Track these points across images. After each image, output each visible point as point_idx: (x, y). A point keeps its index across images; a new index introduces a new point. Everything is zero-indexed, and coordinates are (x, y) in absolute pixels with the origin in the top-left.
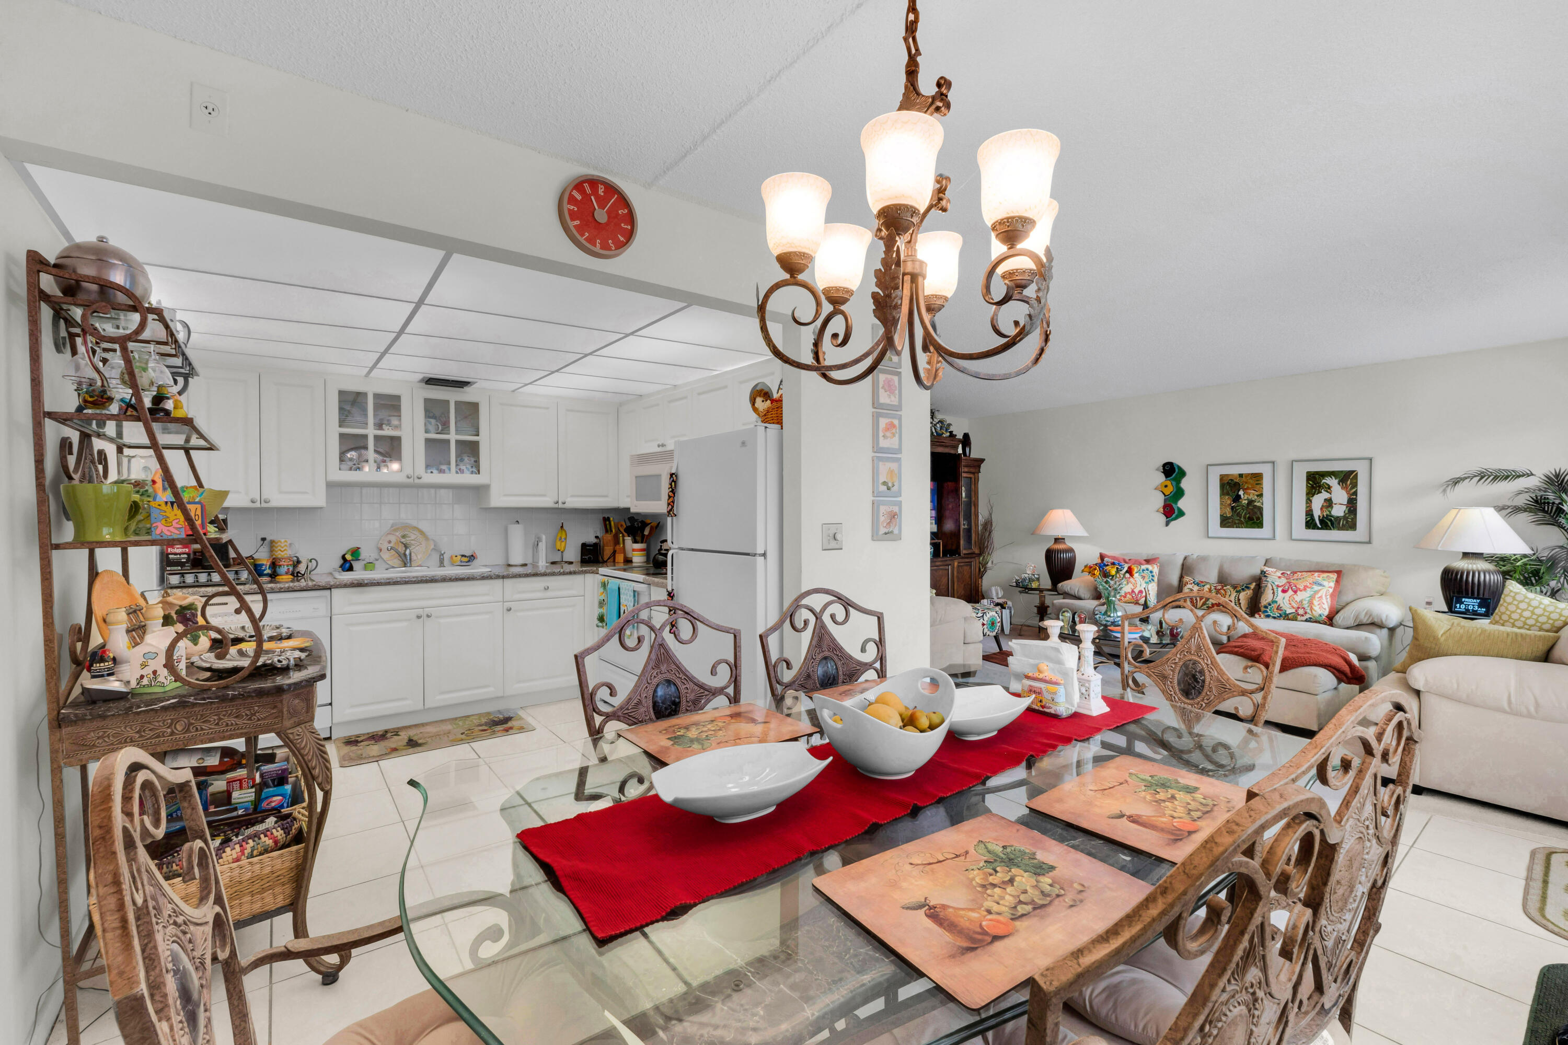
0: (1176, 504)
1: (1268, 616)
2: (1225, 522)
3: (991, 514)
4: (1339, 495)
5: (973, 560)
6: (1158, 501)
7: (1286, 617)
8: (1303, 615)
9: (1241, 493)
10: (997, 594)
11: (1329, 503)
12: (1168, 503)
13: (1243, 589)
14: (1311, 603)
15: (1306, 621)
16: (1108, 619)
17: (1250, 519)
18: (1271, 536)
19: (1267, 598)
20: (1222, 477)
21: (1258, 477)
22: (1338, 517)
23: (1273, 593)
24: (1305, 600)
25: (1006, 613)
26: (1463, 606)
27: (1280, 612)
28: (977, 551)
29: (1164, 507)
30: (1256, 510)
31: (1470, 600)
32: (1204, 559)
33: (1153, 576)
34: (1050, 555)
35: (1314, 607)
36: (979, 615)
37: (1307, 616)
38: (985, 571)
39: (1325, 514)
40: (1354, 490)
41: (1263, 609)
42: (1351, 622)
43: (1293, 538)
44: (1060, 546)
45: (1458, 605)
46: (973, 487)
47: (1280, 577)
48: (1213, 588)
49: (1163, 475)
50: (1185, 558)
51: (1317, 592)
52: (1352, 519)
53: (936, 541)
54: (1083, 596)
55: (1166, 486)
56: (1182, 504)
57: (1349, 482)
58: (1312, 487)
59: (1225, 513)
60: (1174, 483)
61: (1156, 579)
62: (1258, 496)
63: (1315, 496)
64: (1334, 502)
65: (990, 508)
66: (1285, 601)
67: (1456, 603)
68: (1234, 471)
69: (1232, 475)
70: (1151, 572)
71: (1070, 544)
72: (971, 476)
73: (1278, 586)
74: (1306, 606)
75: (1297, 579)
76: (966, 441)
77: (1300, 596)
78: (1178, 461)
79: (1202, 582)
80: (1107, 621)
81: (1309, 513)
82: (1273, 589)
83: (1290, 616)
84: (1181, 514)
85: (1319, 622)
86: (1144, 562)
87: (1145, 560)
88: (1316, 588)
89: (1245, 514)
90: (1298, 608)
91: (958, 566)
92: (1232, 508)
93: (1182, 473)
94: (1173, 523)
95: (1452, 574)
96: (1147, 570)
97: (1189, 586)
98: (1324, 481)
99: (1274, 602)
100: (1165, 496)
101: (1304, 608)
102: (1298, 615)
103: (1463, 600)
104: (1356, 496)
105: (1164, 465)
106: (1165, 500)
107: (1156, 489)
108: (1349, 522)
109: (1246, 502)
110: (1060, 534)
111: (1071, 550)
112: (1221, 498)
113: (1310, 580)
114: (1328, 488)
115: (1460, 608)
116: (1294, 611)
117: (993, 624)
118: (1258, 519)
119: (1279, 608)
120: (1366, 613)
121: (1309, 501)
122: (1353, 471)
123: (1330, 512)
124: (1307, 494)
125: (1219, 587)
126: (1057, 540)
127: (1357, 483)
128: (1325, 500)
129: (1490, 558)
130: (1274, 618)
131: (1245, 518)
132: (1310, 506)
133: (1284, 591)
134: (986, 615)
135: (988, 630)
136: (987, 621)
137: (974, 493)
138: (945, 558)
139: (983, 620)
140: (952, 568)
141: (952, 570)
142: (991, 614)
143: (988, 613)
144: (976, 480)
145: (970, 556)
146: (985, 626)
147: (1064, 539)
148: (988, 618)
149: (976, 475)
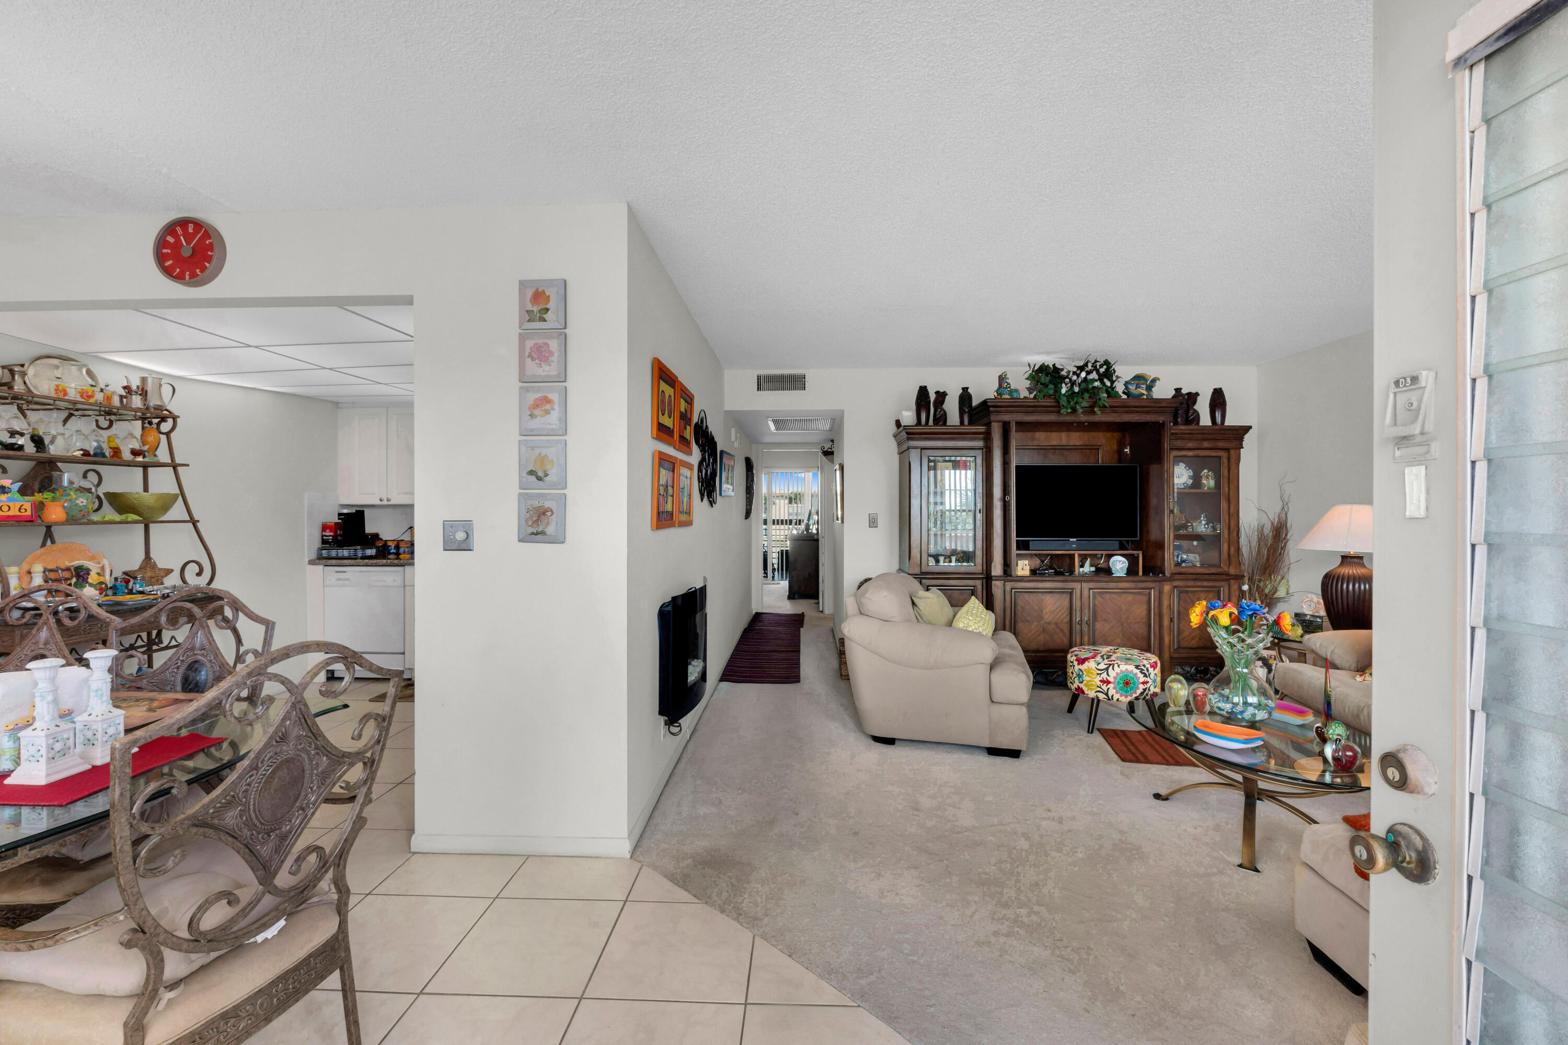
3: (1284, 512)
5: (1221, 584)
28: (1233, 571)
44: (1350, 571)
46: (1224, 471)
53: (1131, 552)
72: (1220, 453)
76: (1218, 400)
110: (1355, 550)
117: (1127, 683)
126: (1347, 559)
134: (1113, 669)
135: (1117, 692)
136: (1115, 678)
137: (1226, 480)
138: (1144, 578)
139: (1108, 674)
140: (1157, 593)
141: (1157, 597)
142: (1124, 667)
143: (1119, 666)
144: (1232, 460)
145: (1213, 577)
146: (1111, 686)
147: (1361, 558)
148: (1117, 674)
149: (1232, 452)
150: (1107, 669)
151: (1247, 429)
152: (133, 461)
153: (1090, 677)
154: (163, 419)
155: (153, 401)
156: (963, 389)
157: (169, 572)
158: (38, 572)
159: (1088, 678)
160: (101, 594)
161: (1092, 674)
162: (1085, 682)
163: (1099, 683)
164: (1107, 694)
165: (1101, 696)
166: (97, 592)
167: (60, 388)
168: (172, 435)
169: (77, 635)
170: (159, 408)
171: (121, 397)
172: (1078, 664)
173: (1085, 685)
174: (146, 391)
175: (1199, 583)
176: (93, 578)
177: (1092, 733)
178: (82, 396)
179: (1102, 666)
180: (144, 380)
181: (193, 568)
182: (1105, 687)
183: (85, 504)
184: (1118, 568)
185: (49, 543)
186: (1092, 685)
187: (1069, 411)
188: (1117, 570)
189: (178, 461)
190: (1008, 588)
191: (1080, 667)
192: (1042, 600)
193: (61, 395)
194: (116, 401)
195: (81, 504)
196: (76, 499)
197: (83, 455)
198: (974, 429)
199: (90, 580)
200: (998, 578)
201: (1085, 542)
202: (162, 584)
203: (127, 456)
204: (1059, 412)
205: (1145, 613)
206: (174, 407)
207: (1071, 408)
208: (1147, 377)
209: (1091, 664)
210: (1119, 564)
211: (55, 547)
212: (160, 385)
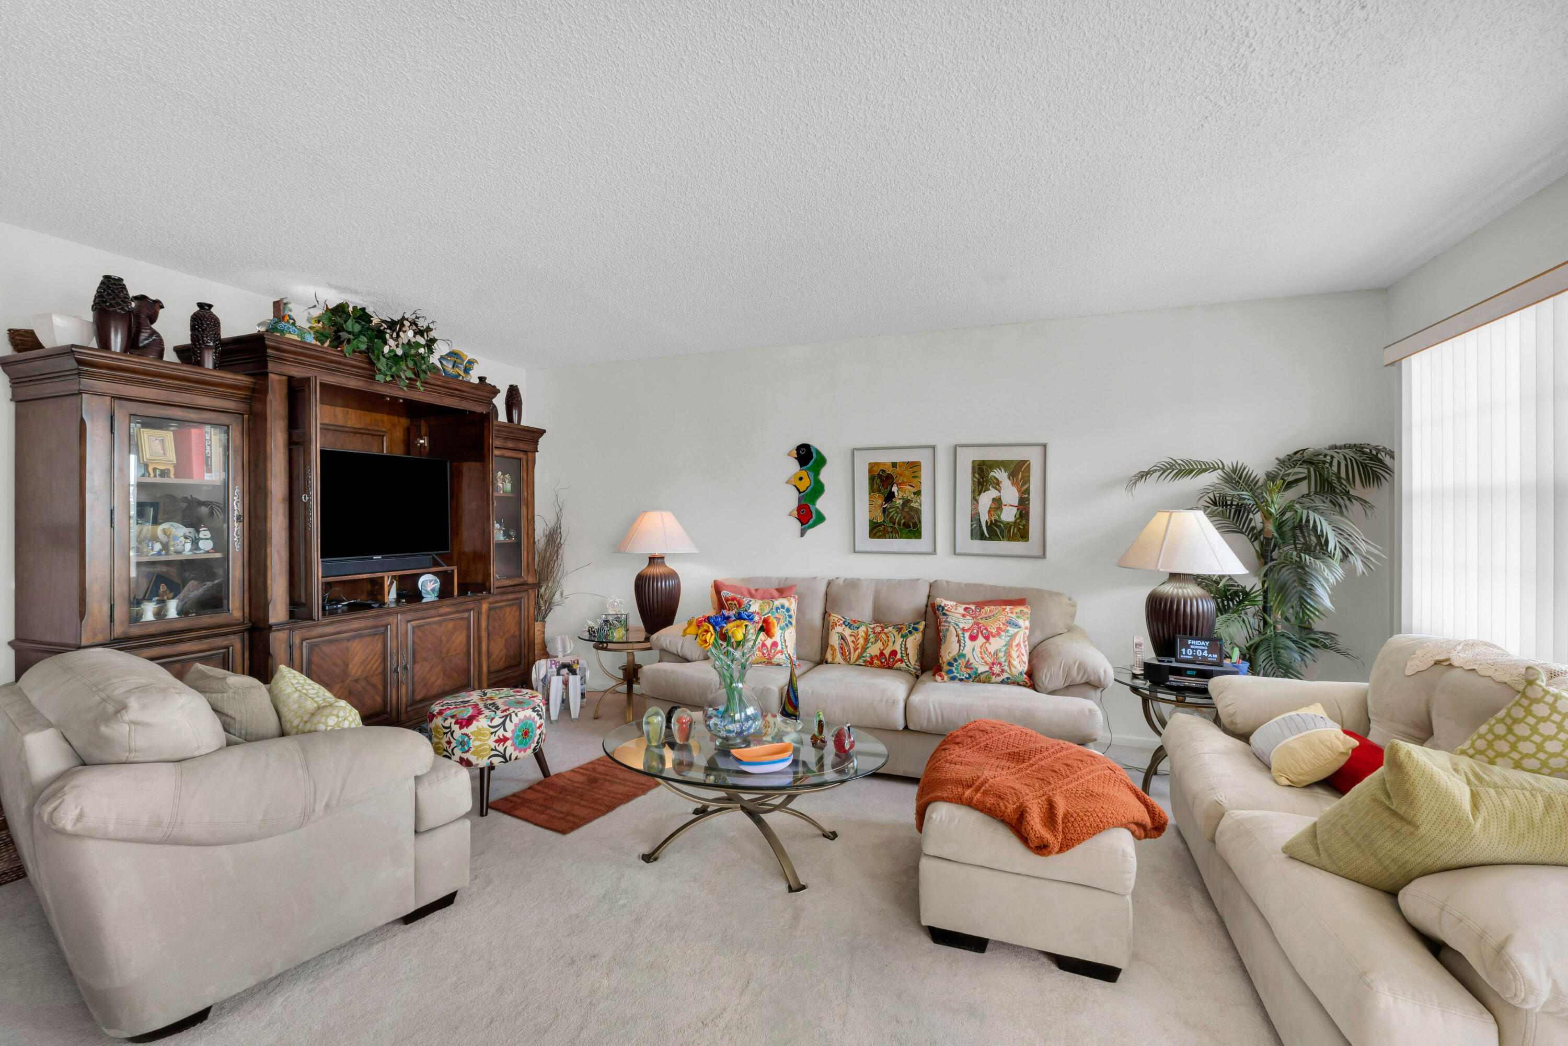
0: (814, 504)
1: (953, 679)
2: (877, 531)
3: (559, 519)
4: (1010, 494)
5: (522, 594)
6: (791, 500)
7: (977, 678)
8: (999, 675)
9: (895, 489)
10: (564, 648)
11: (997, 504)
12: (803, 502)
13: (910, 632)
14: (1008, 655)
15: (1002, 682)
16: (731, 727)
17: (906, 525)
18: (931, 550)
19: (950, 650)
20: (872, 466)
21: (914, 467)
22: (1008, 523)
23: (959, 641)
24: (1000, 650)
25: (574, 681)
26: (1190, 652)
27: (969, 671)
28: (530, 580)
29: (799, 509)
30: (912, 513)
31: (1197, 642)
32: (853, 584)
33: (790, 617)
34: (642, 584)
35: (1012, 661)
36: (495, 722)
37: (1005, 676)
38: (549, 609)
39: (993, 519)
40: (1026, 487)
41: (946, 667)
42: (1059, 683)
43: (958, 551)
44: (657, 570)
45: (1184, 650)
46: (524, 474)
47: (963, 616)
48: (870, 630)
49: (796, 462)
50: (829, 584)
51: (1013, 637)
52: (1024, 526)
53: (445, 568)
54: (688, 653)
55: (801, 479)
56: (821, 504)
57: (1020, 476)
58: (980, 483)
59: (876, 517)
60: (812, 475)
61: (794, 622)
62: (915, 493)
63: (982, 494)
64: (1004, 503)
65: (558, 509)
66: (974, 652)
67: (1181, 648)
68: (886, 458)
69: (884, 464)
70: (788, 610)
71: (671, 564)
72: (521, 455)
73: (964, 630)
74: (1002, 660)
75: (986, 618)
76: (513, 399)
77: (996, 644)
78: (815, 443)
79: (854, 621)
80: (729, 731)
81: (975, 518)
82: (958, 635)
83: (982, 676)
84: (821, 518)
85: (1019, 684)
86: (776, 593)
87: (777, 590)
88: (1012, 630)
89: (900, 519)
90: (993, 664)
91: (490, 609)
92: (884, 510)
93: (822, 461)
94: (810, 533)
95: (1166, 604)
96: (783, 607)
97: (839, 629)
98: (992, 474)
99: (961, 655)
100: (800, 492)
101: (1000, 664)
102: (993, 674)
103: (1189, 642)
104: (1029, 494)
105: (799, 448)
106: (800, 499)
107: (787, 482)
108: (1020, 531)
109: (901, 502)
110: (657, 552)
111: (673, 575)
112: (870, 497)
113: (1003, 619)
114: (997, 484)
115: (1186, 654)
116: (987, 668)
117: (526, 734)
118: (915, 525)
119: (968, 665)
120: (1079, 668)
121: (975, 500)
122: (1026, 461)
123: (999, 516)
124: (973, 491)
125: (878, 629)
126: (653, 560)
127: (1029, 477)
128: (994, 499)
129: (1199, 580)
130: (961, 680)
131: (899, 524)
132: (977, 508)
133: (973, 638)
134: (511, 721)
135: (515, 749)
136: (513, 731)
137: (525, 484)
138: (462, 599)
139: (505, 730)
140: (476, 614)
141: (476, 618)
142: (521, 715)
143: (516, 715)
144: (530, 464)
145: (517, 588)
146: (509, 743)
147: (663, 558)
148: (516, 725)
149: (530, 454)
150: (503, 723)
151: (541, 432)
153: (480, 740)
156: (200, 305)
159: (477, 743)
161: (483, 735)
162: (472, 750)
163: (493, 745)
164: (504, 756)
165: (496, 761)
172: (461, 728)
173: (473, 753)
175: (505, 597)
177: (486, 814)
179: (497, 721)
182: (501, 748)
184: (429, 589)
186: (484, 750)
187: (389, 379)
188: (428, 593)
190: (297, 640)
191: (465, 730)
192: (347, 649)
198: (228, 377)
200: (281, 626)
201: (393, 559)
204: (372, 378)
205: (464, 641)
207: (392, 376)
208: (464, 357)
209: (482, 723)
210: (429, 584)
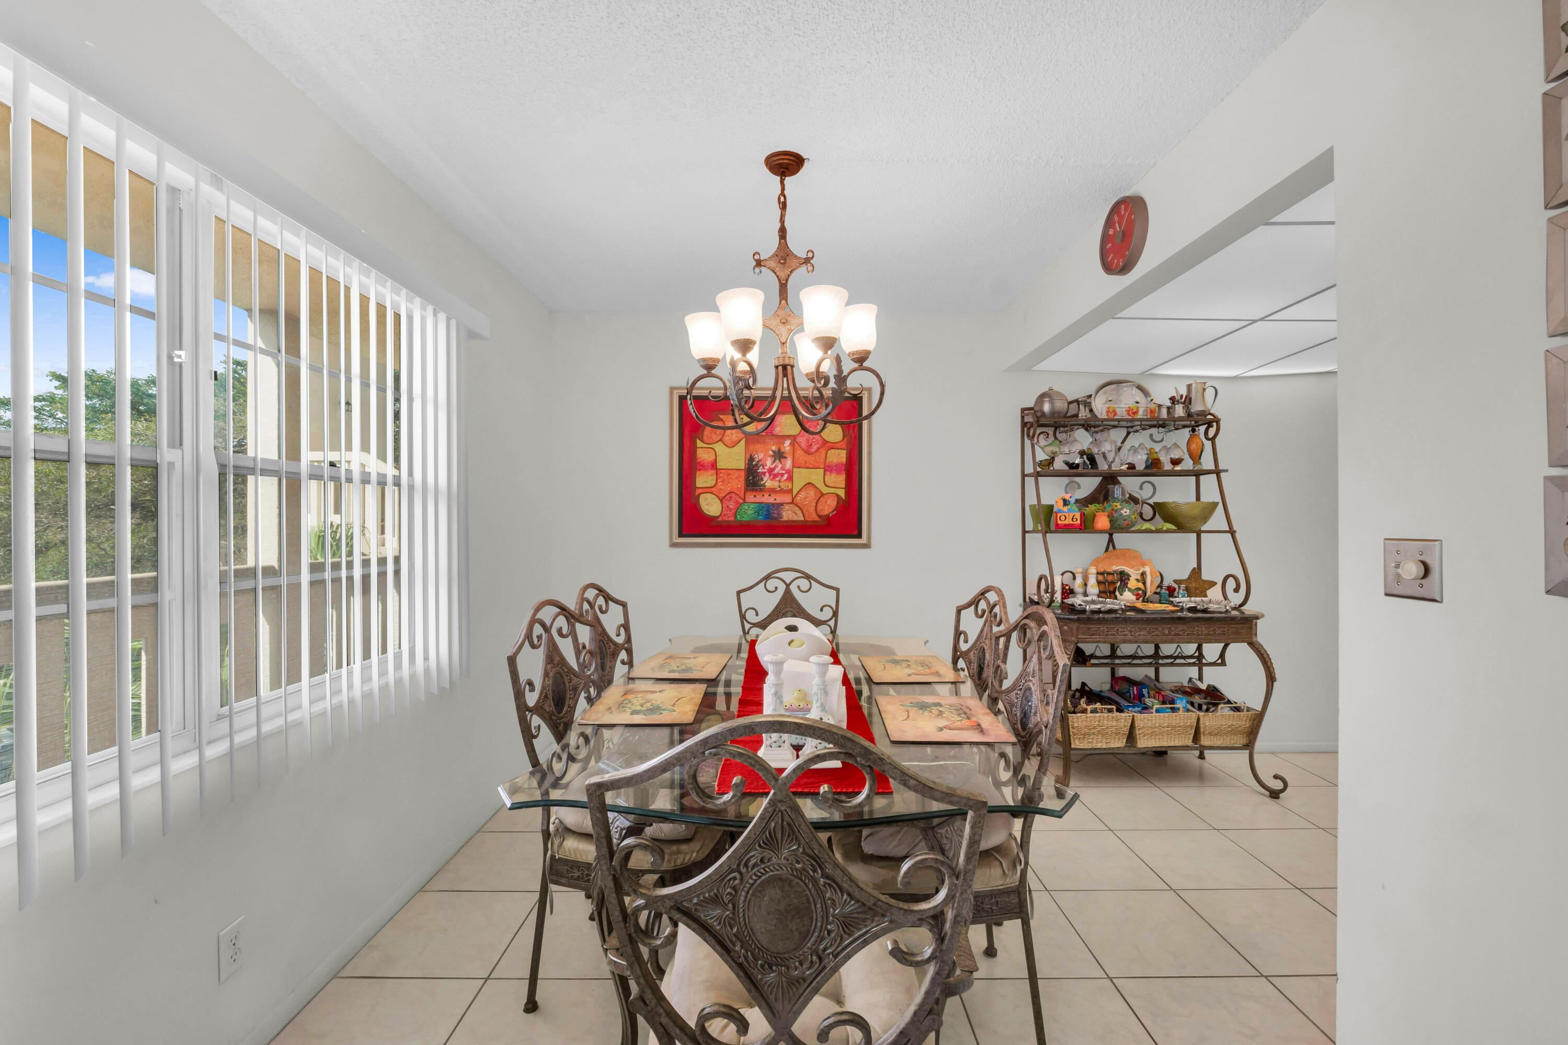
152: (1173, 470)
154: (1209, 424)
155: (1196, 407)
157: (1212, 584)
158: (1091, 574)
160: (1138, 599)
166: (1134, 598)
167: (1111, 410)
168: (1217, 440)
169: (1096, 635)
170: (1203, 413)
171: (1169, 408)
174: (1190, 399)
176: (1132, 584)
178: (1129, 414)
180: (1189, 387)
181: (1231, 584)
183: (1128, 514)
185: (1111, 548)
189: (1221, 467)
193: (1111, 416)
194: (1164, 414)
195: (1125, 514)
196: (1121, 509)
197: (1128, 468)
199: (1129, 586)
202: (1206, 596)
203: (1168, 466)
206: (1217, 410)
211: (1115, 552)
212: (1204, 390)
